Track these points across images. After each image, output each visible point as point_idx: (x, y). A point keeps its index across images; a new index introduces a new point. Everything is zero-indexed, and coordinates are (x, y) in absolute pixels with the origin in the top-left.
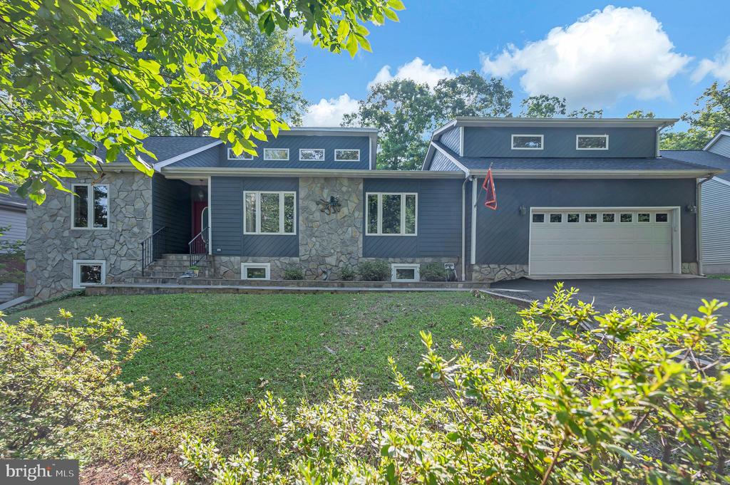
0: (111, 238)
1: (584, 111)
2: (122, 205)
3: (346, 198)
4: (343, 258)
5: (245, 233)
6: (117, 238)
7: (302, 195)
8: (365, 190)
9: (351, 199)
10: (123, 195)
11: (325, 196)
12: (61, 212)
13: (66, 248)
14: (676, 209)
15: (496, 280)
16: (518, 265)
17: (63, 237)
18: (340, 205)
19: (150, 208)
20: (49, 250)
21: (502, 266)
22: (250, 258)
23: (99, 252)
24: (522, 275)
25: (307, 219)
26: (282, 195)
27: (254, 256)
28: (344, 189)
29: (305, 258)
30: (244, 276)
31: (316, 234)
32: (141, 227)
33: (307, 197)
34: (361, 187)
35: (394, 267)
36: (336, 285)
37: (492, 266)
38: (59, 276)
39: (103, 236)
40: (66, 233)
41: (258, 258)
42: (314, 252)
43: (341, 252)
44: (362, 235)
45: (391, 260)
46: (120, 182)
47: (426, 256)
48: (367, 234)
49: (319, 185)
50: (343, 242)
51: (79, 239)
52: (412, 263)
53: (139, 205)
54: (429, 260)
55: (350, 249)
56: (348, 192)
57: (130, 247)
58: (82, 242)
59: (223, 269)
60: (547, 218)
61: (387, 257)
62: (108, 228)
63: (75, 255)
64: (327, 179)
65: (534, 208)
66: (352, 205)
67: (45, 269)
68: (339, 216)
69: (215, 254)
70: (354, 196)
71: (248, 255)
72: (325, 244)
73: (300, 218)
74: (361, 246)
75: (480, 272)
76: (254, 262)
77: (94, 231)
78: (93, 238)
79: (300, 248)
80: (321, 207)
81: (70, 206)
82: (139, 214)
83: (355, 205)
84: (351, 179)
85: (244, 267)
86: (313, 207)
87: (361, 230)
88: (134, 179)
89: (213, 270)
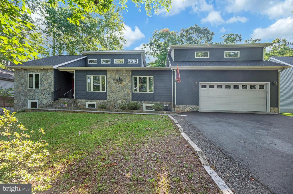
0: (40, 92)
1: (252, 39)
2: (44, 81)
3: (125, 78)
4: (124, 101)
5: (87, 91)
6: (42, 92)
7: (108, 77)
8: (132, 75)
9: (127, 78)
10: (44, 77)
11: (117, 77)
12: (25, 83)
13: (26, 96)
14: (268, 83)
15: (185, 111)
16: (195, 106)
17: (25, 92)
18: (122, 81)
19: (53, 82)
20: (21, 96)
21: (188, 106)
22: (89, 100)
23: (36, 97)
24: (197, 110)
25: (110, 86)
26: (101, 77)
27: (90, 99)
28: (124, 75)
29: (109, 100)
30: (87, 107)
31: (114, 92)
32: (50, 89)
33: (110, 77)
34: (131, 74)
35: (144, 105)
36: (115, 111)
37: (183, 106)
38: (24, 105)
39: (38, 92)
40: (26, 91)
41: (92, 100)
42: (113, 98)
43: (123, 99)
44: (131, 92)
45: (143, 102)
46: (43, 72)
47: (158, 101)
48: (133, 92)
49: (114, 73)
50: (124, 95)
51: (30, 93)
52: (152, 103)
53: (49, 81)
54: (159, 103)
55: (127, 97)
56: (125, 75)
57: (46, 96)
58: (31, 94)
59: (79, 104)
60: (208, 86)
61: (142, 101)
62: (39, 89)
63: (29, 98)
64: (118, 71)
65: (201, 82)
66: (127, 81)
67: (20, 103)
68: (122, 85)
69: (77, 98)
70: (128, 77)
71: (88, 99)
72: (117, 95)
73: (107, 85)
74: (131, 96)
75: (178, 108)
76: (90, 102)
77: (35, 90)
78: (34, 92)
79: (107, 97)
80: (115, 81)
81: (27, 81)
82: (49, 84)
83: (128, 81)
84: (127, 71)
85: (87, 103)
86: (112, 81)
87: (131, 90)
88: (48, 71)
89: (75, 104)
